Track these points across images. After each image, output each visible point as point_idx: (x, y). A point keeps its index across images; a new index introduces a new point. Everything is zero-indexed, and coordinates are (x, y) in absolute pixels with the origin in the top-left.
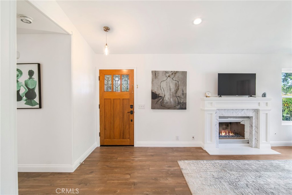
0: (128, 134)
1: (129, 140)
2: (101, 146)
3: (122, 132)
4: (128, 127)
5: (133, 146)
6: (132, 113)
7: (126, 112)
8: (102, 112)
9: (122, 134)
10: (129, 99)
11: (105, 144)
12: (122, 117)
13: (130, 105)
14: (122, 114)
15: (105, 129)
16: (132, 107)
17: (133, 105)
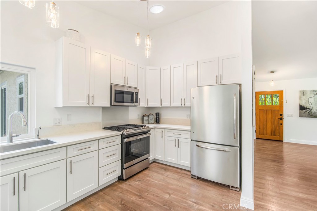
0: (278, 133)
1: (278, 137)
2: (256, 138)
3: (273, 131)
4: (278, 128)
5: (283, 141)
6: (282, 119)
7: (277, 118)
8: (257, 118)
9: (273, 133)
10: (279, 110)
11: (259, 138)
12: (273, 121)
13: (280, 114)
14: (273, 120)
15: (259, 128)
16: (282, 115)
17: (282, 114)
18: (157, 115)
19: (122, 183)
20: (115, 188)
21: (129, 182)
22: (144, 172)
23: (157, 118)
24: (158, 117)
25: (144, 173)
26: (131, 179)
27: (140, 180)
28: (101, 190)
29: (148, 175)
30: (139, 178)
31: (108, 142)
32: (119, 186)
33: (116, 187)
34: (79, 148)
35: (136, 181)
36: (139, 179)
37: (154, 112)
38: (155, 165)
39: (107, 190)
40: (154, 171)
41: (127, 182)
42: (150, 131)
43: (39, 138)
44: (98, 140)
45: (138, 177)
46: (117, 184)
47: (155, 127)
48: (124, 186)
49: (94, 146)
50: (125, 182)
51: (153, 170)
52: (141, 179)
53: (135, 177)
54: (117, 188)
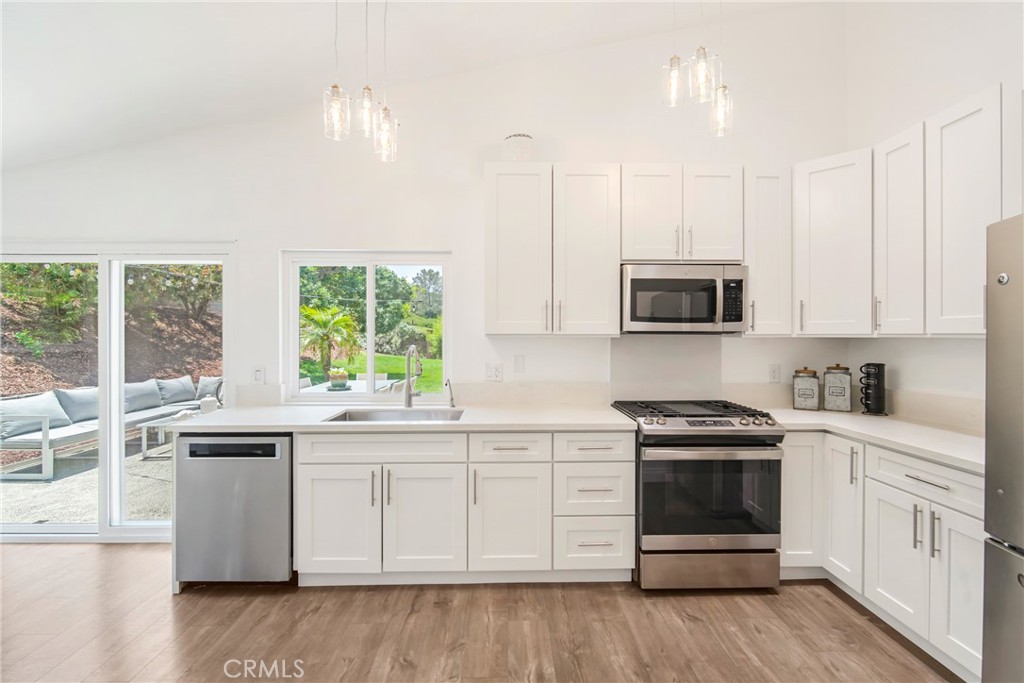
18: (868, 375)
19: (632, 595)
20: (601, 599)
21: (654, 604)
22: (739, 599)
23: (868, 386)
24: (872, 382)
25: (736, 603)
26: (672, 600)
27: (695, 619)
28: (564, 586)
29: (749, 617)
30: (701, 609)
31: (586, 445)
32: (616, 601)
33: (606, 598)
34: (496, 445)
35: (680, 616)
36: (698, 615)
37: (856, 362)
38: (818, 596)
39: (577, 593)
40: (782, 616)
41: (648, 603)
42: (780, 438)
43: (453, 406)
44: (550, 435)
45: (703, 605)
46: (617, 589)
47: (826, 428)
48: (629, 609)
49: (540, 449)
50: (644, 599)
51: (788, 611)
52: (704, 618)
53: (693, 600)
54: (606, 602)
